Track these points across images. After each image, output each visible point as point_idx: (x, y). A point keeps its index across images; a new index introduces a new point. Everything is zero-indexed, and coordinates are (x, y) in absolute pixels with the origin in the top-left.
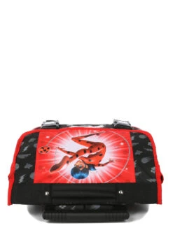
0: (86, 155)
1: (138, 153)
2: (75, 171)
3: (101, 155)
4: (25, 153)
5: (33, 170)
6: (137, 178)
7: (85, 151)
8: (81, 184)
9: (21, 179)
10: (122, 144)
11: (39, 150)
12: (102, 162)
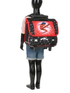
0: (44, 27)
1: (33, 27)
2: (45, 24)
3: (40, 27)
4: (56, 27)
5: (53, 24)
6: (32, 22)
7: (44, 28)
8: (43, 21)
11: (54, 28)
12: (40, 25)
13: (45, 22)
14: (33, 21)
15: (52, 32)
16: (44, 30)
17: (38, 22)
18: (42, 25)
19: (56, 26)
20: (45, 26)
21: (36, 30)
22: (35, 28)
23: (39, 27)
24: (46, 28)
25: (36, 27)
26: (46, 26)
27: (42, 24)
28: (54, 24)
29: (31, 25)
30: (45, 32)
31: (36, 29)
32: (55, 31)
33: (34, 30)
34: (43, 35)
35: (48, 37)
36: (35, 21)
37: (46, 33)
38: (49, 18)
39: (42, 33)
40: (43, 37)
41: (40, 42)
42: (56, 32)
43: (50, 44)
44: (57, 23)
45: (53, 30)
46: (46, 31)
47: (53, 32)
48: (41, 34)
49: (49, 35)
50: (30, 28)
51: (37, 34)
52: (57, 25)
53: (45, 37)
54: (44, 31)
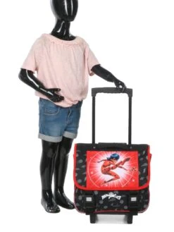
0: (112, 166)
1: (83, 167)
2: (117, 158)
3: (104, 166)
4: (145, 167)
5: (139, 158)
7: (112, 168)
9: (144, 152)
10: (92, 173)
11: (137, 169)
12: (103, 162)
13: (119, 153)
14: (88, 152)
15: (131, 180)
16: (111, 174)
17: (100, 154)
18: (108, 162)
19: (146, 164)
21: (91, 175)
22: (88, 170)
23: (99, 167)
24: (117, 171)
25: (91, 167)
26: (119, 164)
27: (109, 160)
28: (142, 159)
29: (81, 161)
30: (112, 180)
31: (90, 171)
32: (140, 177)
33: (86, 175)
34: (107, 188)
35: (120, 192)
36: (93, 152)
37: (116, 182)
39: (105, 182)
40: (107, 192)
41: (101, 202)
42: (142, 179)
44: (150, 156)
45: (135, 175)
46: (116, 177)
47: (133, 180)
49: (123, 186)
50: (78, 169)
51: (91, 184)
52: (148, 162)
53: (113, 191)
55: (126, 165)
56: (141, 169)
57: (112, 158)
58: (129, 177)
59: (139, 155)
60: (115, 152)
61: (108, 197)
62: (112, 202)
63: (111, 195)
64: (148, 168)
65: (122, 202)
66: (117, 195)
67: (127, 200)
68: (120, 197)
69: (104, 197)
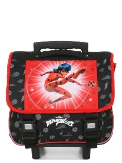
0: (60, 79)
1: (20, 81)
2: (68, 69)
4: (106, 81)
5: (98, 69)
7: (61, 83)
8: (63, 60)
9: (105, 61)
10: (32, 90)
12: (49, 74)
13: (70, 63)
14: (28, 62)
15: (88, 98)
16: (58, 91)
17: (44, 64)
18: (55, 75)
19: (108, 77)
20: (66, 76)
21: (30, 93)
22: (27, 85)
23: (41, 81)
24: (68, 87)
25: (31, 82)
26: (70, 77)
28: (102, 70)
29: (17, 74)
30: (60, 99)
31: (29, 88)
32: (100, 94)
33: (23, 93)
34: (53, 110)
35: (73, 116)
36: (34, 62)
37: (66, 101)
38: (91, 49)
39: (51, 102)
40: (53, 115)
41: (46, 130)
42: (103, 97)
43: (81, 137)
44: (114, 66)
45: (93, 92)
46: (67, 94)
47: (91, 100)
48: (46, 107)
49: (76, 108)
50: (13, 85)
51: (31, 105)
52: (111, 73)
53: (62, 115)
54: (59, 95)
55: (80, 78)
56: (101, 83)
57: (60, 69)
58: (85, 94)
59: (98, 65)
60: (64, 62)
61: (54, 124)
62: (60, 130)
63: (60, 121)
64: (111, 82)
65: (75, 130)
66: (68, 120)
67: (82, 127)
68: (72, 123)
69: (49, 123)
